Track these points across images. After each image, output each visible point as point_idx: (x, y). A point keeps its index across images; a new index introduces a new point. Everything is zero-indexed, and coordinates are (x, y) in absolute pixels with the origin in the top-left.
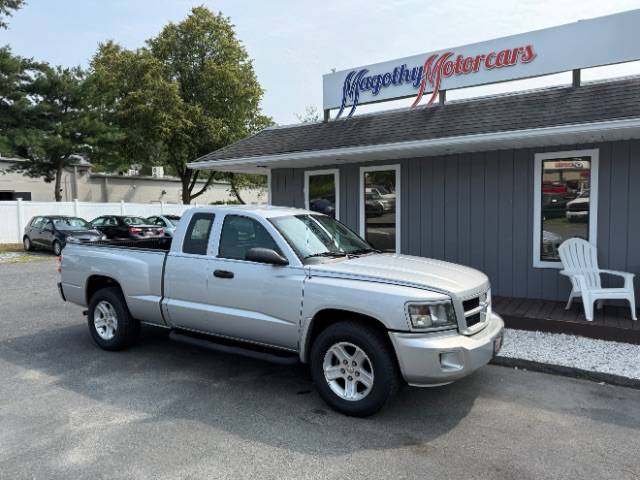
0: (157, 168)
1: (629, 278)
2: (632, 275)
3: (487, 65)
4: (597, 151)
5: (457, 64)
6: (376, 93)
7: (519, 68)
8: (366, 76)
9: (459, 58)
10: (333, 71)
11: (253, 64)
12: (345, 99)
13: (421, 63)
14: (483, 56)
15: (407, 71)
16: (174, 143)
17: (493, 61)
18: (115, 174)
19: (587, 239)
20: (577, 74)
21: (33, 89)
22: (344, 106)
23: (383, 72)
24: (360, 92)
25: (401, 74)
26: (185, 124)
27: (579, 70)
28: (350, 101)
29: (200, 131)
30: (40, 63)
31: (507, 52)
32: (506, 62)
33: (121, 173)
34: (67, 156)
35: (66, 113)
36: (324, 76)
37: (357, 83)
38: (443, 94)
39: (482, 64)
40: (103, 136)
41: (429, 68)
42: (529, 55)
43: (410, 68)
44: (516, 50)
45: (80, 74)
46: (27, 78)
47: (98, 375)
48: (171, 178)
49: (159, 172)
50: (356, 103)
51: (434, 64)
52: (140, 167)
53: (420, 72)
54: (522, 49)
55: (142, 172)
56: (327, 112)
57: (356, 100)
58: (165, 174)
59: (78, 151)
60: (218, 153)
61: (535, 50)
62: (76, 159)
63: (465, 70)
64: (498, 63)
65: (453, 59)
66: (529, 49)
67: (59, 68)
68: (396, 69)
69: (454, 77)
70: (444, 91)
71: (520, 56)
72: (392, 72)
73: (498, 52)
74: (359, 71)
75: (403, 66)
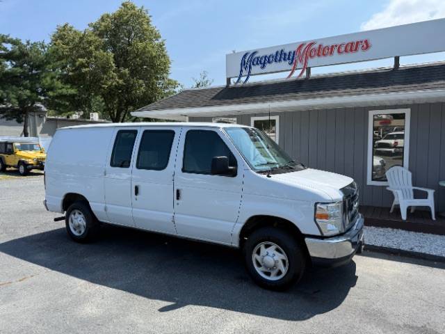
0: (94, 114)
1: (431, 193)
2: (433, 191)
3: (339, 52)
4: (409, 110)
5: (319, 51)
6: (263, 67)
7: (360, 53)
8: (257, 55)
9: (320, 46)
10: (234, 52)
13: (295, 48)
14: (336, 46)
15: (285, 54)
16: (109, 95)
17: (343, 49)
18: (64, 117)
20: (397, 59)
21: (9, 56)
22: (241, 76)
23: (268, 54)
24: (252, 66)
25: (280, 56)
26: (118, 82)
27: (398, 57)
28: (245, 73)
29: (128, 88)
30: (14, 39)
31: (352, 44)
32: (351, 50)
33: (68, 117)
34: (33, 103)
35: (32, 74)
36: (227, 56)
37: (250, 61)
38: (309, 70)
39: (336, 50)
40: (60, 91)
41: (300, 52)
43: (287, 51)
44: (358, 43)
45: (43, 47)
46: (5, 49)
49: (95, 116)
50: (249, 74)
51: (303, 50)
52: (82, 113)
53: (294, 54)
54: (361, 42)
55: (83, 116)
56: (229, 80)
57: (249, 72)
58: (100, 118)
59: (40, 101)
62: (39, 107)
63: (324, 55)
64: (346, 51)
65: (316, 46)
66: (366, 42)
67: (28, 42)
68: (277, 53)
69: (316, 58)
70: (310, 68)
71: (361, 46)
72: (274, 54)
73: (346, 43)
74: (251, 53)
75: (282, 51)
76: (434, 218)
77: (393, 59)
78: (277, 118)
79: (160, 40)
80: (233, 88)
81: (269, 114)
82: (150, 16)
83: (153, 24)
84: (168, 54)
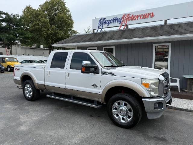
0: (41, 45)
1: (178, 80)
2: (179, 79)
3: (140, 18)
4: (171, 44)
5: (132, 17)
6: (108, 25)
7: (150, 19)
8: (105, 20)
9: (132, 15)
10: (96, 18)
11: (71, 14)
12: (99, 26)
13: (121, 17)
14: (139, 15)
15: (117, 19)
16: (47, 38)
17: (142, 17)
19: (167, 69)
20: (166, 21)
22: (99, 29)
23: (110, 19)
24: (104, 24)
25: (115, 20)
26: (51, 32)
29: (55, 34)
30: (6, 12)
31: (146, 14)
32: (146, 17)
33: (30, 47)
35: (14, 28)
36: (93, 20)
37: (103, 22)
38: (127, 26)
39: (139, 17)
40: (25, 35)
42: (152, 15)
43: (118, 18)
44: (149, 14)
45: (18, 16)
46: (2, 17)
48: (46, 48)
49: (42, 47)
50: (102, 28)
51: (125, 17)
52: (36, 45)
54: (150, 13)
55: (36, 47)
56: (94, 30)
58: (44, 47)
59: (17, 40)
60: (61, 42)
61: (154, 14)
63: (134, 19)
64: (143, 17)
65: (131, 16)
66: (152, 13)
67: (12, 14)
68: (114, 18)
69: (131, 21)
70: (128, 25)
71: (150, 15)
72: (113, 19)
73: (143, 14)
74: (103, 18)
75: (116, 18)
76: (179, 91)
77: (164, 21)
78: (114, 47)
79: (69, 13)
81: (111, 46)
82: (65, 2)
83: (66, 6)
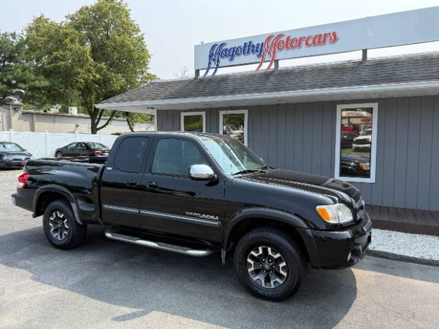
0: (72, 108)
3: (307, 44)
4: (377, 104)
5: (287, 42)
6: (231, 60)
7: (328, 47)
8: (225, 48)
9: (288, 38)
10: (202, 43)
11: (144, 36)
12: (210, 63)
13: (263, 40)
14: (304, 38)
15: (253, 46)
16: (86, 90)
17: (310, 42)
18: (42, 111)
20: (365, 52)
22: (209, 68)
23: (236, 45)
24: (220, 59)
25: (249, 48)
26: (95, 77)
27: (366, 50)
28: (213, 65)
29: (105, 82)
31: (320, 36)
32: (319, 42)
33: (45, 111)
34: (4, 97)
35: (4, 66)
36: (195, 46)
37: (219, 52)
38: (277, 62)
39: (304, 43)
40: (33, 83)
41: (268, 44)
42: (335, 38)
43: (255, 43)
44: (325, 35)
47: (27, 259)
48: (82, 115)
49: (74, 111)
50: (218, 67)
52: (60, 106)
53: (262, 47)
54: (330, 34)
55: (61, 111)
56: (197, 72)
57: (218, 65)
58: (78, 113)
59: (13, 94)
60: (118, 98)
61: (338, 36)
62: (12, 100)
63: (292, 46)
64: (314, 43)
65: (284, 39)
66: (334, 34)
68: (245, 44)
69: (284, 51)
70: (278, 60)
71: (329, 38)
72: (243, 46)
73: (314, 35)
74: (220, 44)
75: (250, 42)
77: (361, 52)
78: (246, 112)
79: (139, 34)
80: (202, 81)
81: (239, 108)
82: (130, 10)
83: (132, 17)
84: (147, 48)
